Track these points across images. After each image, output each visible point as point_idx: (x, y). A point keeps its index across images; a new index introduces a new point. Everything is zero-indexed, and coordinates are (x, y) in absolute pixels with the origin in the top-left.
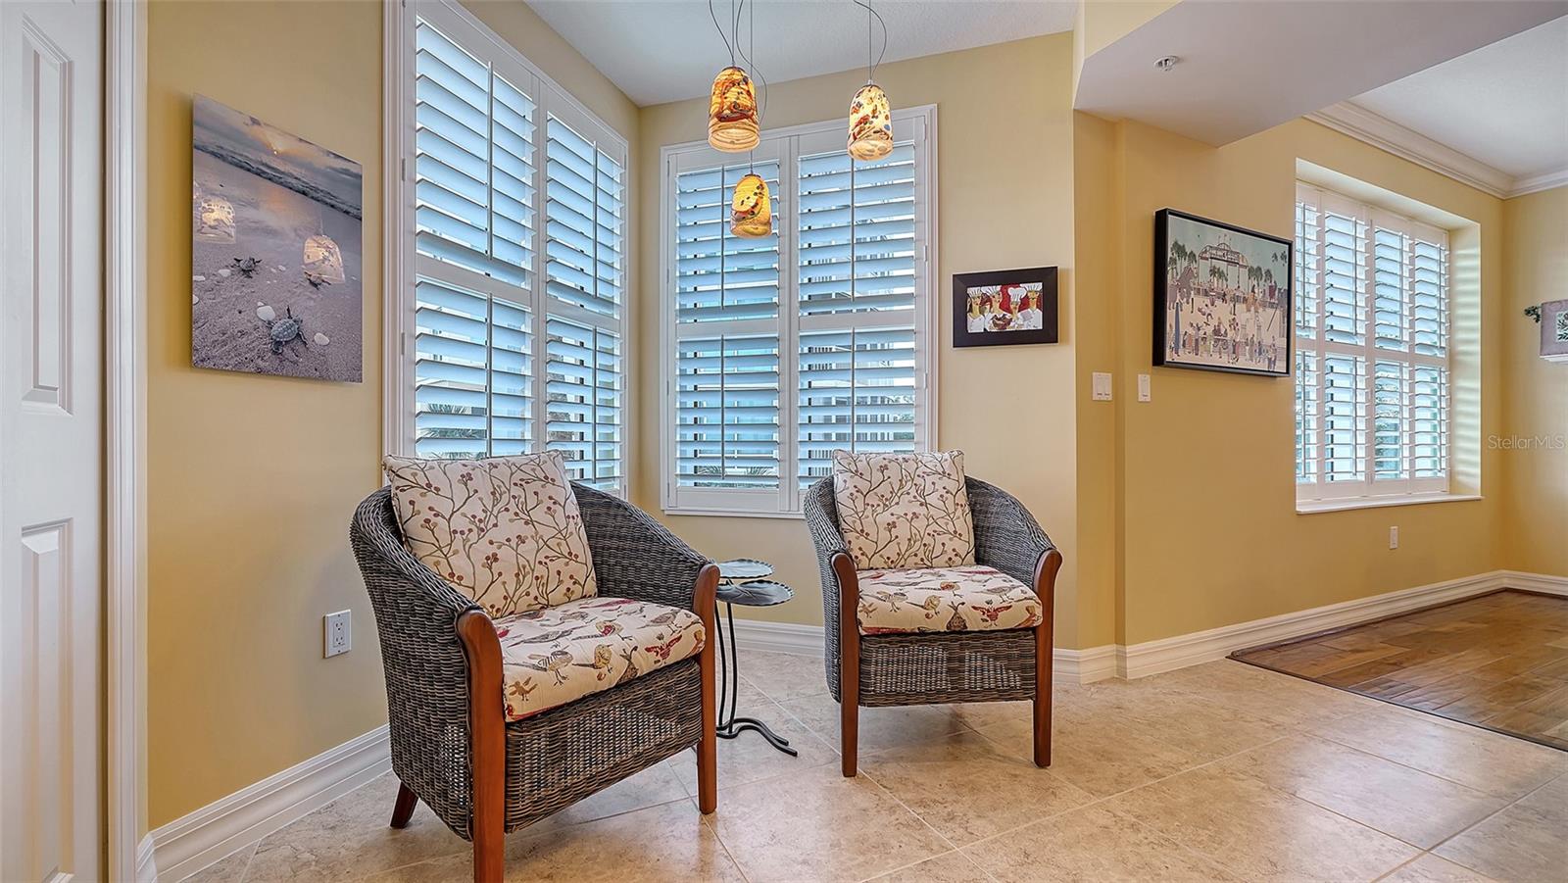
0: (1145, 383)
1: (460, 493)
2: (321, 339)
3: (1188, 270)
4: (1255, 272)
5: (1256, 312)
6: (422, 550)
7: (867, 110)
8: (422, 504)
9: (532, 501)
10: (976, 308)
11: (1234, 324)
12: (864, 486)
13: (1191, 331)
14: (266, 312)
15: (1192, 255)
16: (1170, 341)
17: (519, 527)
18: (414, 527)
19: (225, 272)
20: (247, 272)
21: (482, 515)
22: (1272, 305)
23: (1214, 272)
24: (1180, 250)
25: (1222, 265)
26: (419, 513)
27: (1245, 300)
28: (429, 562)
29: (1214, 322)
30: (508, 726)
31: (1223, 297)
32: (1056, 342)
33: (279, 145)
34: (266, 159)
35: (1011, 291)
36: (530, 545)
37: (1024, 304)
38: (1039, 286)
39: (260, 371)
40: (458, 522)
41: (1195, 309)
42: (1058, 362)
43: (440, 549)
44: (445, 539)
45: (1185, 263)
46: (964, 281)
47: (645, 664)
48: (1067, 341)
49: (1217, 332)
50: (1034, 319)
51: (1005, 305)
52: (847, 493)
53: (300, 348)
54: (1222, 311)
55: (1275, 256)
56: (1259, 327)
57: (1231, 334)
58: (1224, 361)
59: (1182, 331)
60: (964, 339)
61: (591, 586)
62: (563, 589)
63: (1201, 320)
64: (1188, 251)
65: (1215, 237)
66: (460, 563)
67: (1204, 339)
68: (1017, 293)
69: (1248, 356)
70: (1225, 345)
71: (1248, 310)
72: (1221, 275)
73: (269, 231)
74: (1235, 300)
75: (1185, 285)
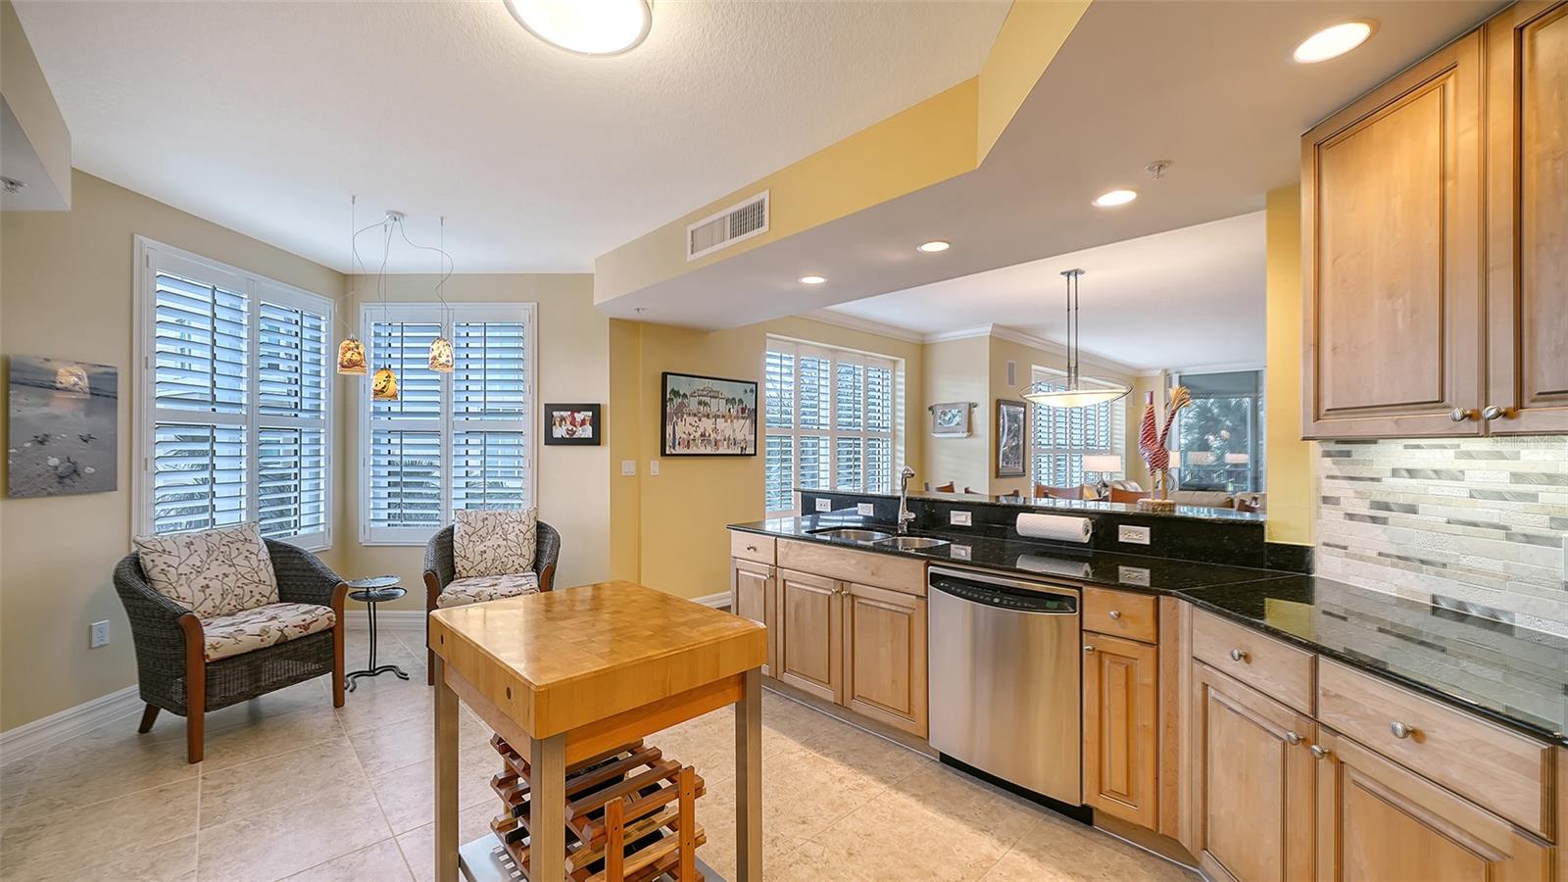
0: (656, 465)
1: (185, 553)
2: (89, 470)
3: (682, 405)
4: (730, 401)
5: (732, 421)
6: (159, 586)
7: (436, 353)
8: (160, 561)
9: (234, 553)
10: (557, 423)
11: (715, 430)
12: (470, 530)
13: (684, 436)
14: (54, 461)
15: (685, 396)
16: (669, 442)
17: (226, 569)
18: (154, 574)
19: (28, 445)
20: (41, 443)
21: (199, 564)
22: (743, 418)
23: (700, 403)
24: (676, 393)
25: (707, 399)
26: (157, 566)
27: (723, 417)
28: (164, 592)
29: (701, 430)
30: (207, 664)
31: (708, 416)
32: (599, 444)
35: (576, 414)
36: (232, 578)
37: (583, 423)
38: (590, 413)
39: (50, 494)
40: (183, 569)
41: (687, 424)
42: (601, 455)
43: (171, 584)
44: (173, 579)
45: (680, 400)
46: (550, 408)
47: (293, 634)
48: (605, 444)
49: (703, 435)
50: (587, 432)
51: (573, 423)
52: (459, 535)
53: (76, 478)
54: (707, 424)
55: (746, 391)
56: (734, 431)
57: (713, 436)
58: (709, 450)
59: (677, 437)
60: (550, 440)
61: (275, 597)
62: (254, 600)
63: (691, 430)
64: (682, 393)
65: (699, 384)
66: (184, 591)
67: (694, 440)
68: (578, 417)
69: (726, 446)
70: (709, 442)
71: (726, 421)
72: (706, 404)
73: (55, 417)
74: (716, 417)
75: (680, 411)
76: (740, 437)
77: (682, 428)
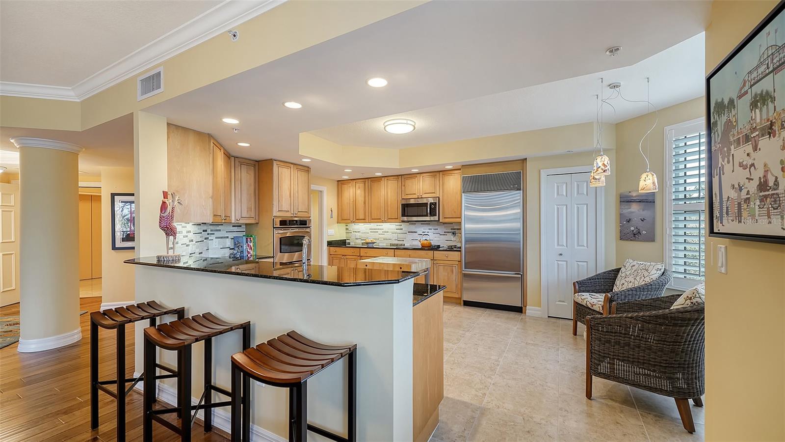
2: (644, 232)
14: (632, 228)
19: (625, 223)
20: (628, 222)
29: (758, 174)
33: (634, 194)
34: (632, 198)
39: (631, 240)
53: (639, 235)
73: (633, 212)
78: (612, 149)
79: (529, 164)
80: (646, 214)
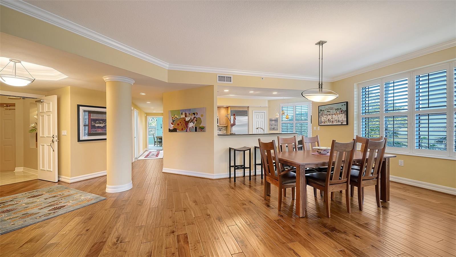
0: (319, 127)
4: (337, 109)
5: (337, 115)
11: (332, 118)
13: (323, 121)
15: (323, 110)
16: (320, 122)
20: (272, 126)
22: (342, 114)
23: (327, 112)
24: (321, 110)
25: (329, 110)
27: (335, 114)
31: (330, 115)
33: (273, 119)
41: (324, 117)
45: (322, 112)
49: (328, 120)
53: (274, 129)
54: (330, 117)
55: (342, 105)
56: (338, 118)
58: (330, 124)
59: (322, 121)
63: (325, 119)
65: (327, 107)
67: (326, 121)
69: (336, 123)
70: (330, 122)
71: (336, 115)
72: (329, 112)
73: (272, 123)
74: (332, 115)
75: (322, 115)
76: (340, 119)
77: (323, 119)
78: (267, 107)
79: (250, 109)
80: (276, 124)
